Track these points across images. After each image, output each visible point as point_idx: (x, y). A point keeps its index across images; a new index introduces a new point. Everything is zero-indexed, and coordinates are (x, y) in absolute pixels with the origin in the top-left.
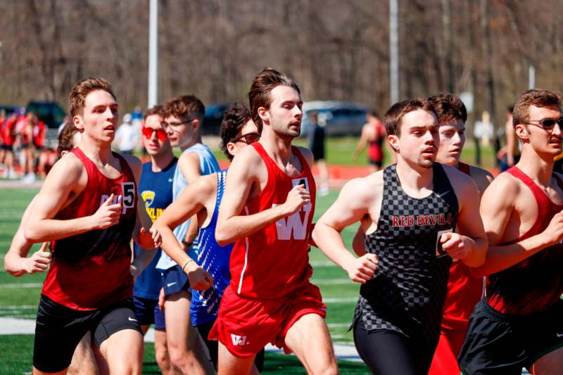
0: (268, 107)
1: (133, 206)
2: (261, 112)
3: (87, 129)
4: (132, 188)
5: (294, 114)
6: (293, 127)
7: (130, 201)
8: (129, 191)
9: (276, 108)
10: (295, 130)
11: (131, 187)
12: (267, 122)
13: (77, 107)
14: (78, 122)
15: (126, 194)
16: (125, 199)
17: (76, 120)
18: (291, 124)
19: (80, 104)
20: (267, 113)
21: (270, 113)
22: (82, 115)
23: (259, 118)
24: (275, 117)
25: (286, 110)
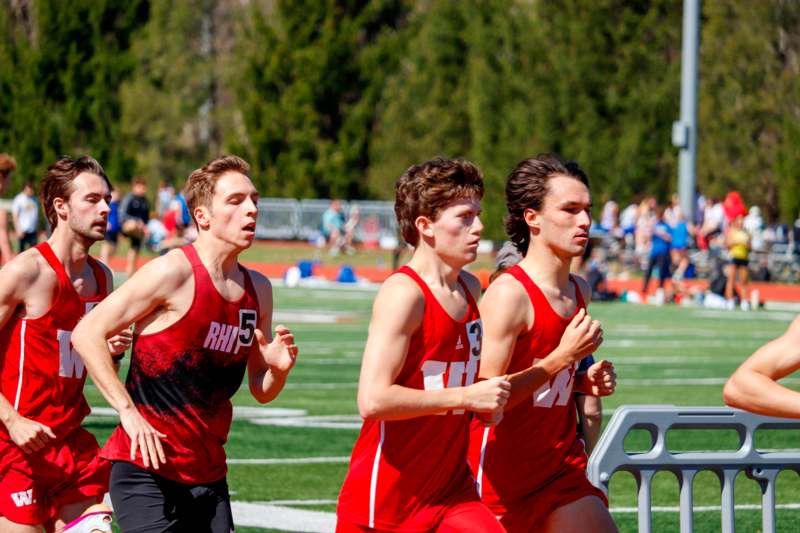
0: (67, 199)
1: (250, 344)
2: (58, 204)
3: (215, 225)
4: (253, 319)
5: (100, 211)
6: (98, 228)
7: (247, 337)
8: (248, 322)
9: (78, 200)
10: (100, 231)
11: (251, 317)
12: (64, 217)
13: (201, 194)
14: (201, 216)
15: (245, 326)
16: (242, 332)
17: (199, 213)
18: (95, 224)
19: (207, 190)
20: (65, 206)
21: (69, 206)
22: (209, 205)
23: (54, 211)
24: (76, 212)
25: (91, 204)
